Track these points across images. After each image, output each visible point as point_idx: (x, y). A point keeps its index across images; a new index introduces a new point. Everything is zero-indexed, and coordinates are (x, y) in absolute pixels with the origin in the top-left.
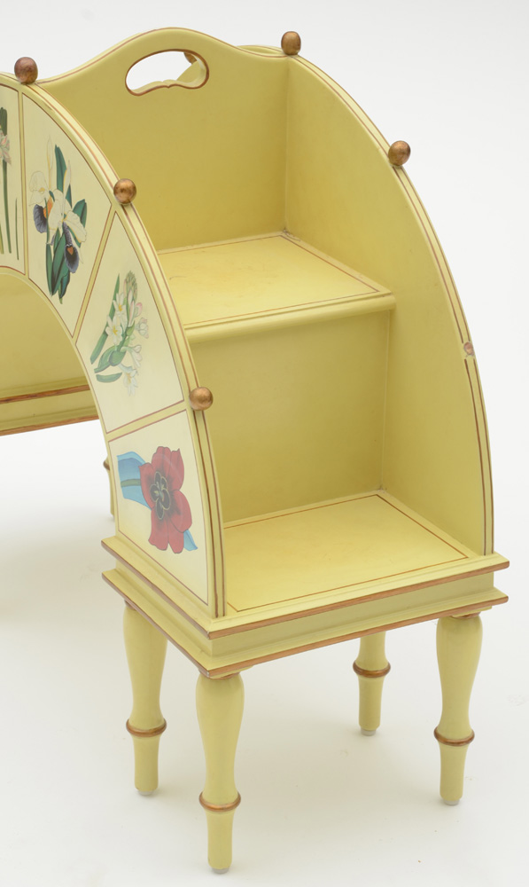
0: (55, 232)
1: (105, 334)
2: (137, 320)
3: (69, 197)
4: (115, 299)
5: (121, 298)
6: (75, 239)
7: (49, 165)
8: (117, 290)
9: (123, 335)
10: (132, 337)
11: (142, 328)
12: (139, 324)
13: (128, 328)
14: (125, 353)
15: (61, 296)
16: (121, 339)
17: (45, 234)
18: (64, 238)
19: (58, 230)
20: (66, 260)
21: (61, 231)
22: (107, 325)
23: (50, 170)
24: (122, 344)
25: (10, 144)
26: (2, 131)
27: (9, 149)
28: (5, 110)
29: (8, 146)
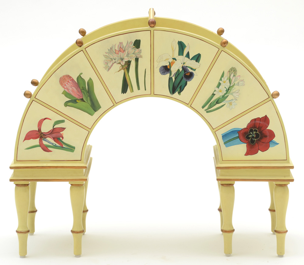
0: (176, 71)
1: (213, 95)
2: (236, 83)
3: (188, 55)
4: (221, 80)
5: (225, 78)
6: (192, 69)
7: (172, 49)
8: (222, 76)
9: (226, 91)
10: (233, 89)
11: (240, 83)
12: (238, 83)
13: (230, 87)
14: (228, 96)
15: (179, 93)
16: (225, 92)
17: (168, 75)
18: (183, 71)
19: (178, 70)
20: (184, 78)
21: (181, 70)
22: (215, 91)
23: (173, 51)
24: (226, 94)
25: (142, 51)
26: (135, 48)
27: (141, 53)
28: (139, 40)
29: (140, 52)
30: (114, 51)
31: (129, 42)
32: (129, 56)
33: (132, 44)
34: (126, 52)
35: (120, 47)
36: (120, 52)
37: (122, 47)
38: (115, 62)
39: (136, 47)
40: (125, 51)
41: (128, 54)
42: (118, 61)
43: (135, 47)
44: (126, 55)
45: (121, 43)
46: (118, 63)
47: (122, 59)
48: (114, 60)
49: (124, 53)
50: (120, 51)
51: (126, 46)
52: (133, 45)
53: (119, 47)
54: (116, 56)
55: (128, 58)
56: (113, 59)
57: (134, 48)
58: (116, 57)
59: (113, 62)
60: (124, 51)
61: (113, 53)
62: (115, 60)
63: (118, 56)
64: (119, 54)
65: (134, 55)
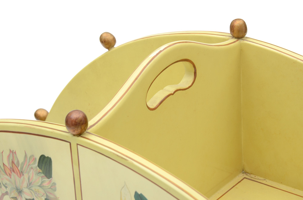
25: (57, 186)
26: (43, 175)
27: (55, 190)
28: (48, 157)
29: (53, 187)
30: (3, 168)
31: (28, 156)
32: (33, 188)
33: (34, 164)
34: (26, 176)
35: (13, 162)
36: (13, 173)
37: (15, 162)
38: (7, 193)
39: (43, 173)
40: (23, 175)
41: (30, 184)
42: (13, 194)
43: (41, 171)
44: (25, 185)
45: (13, 153)
46: (13, 198)
47: (20, 192)
48: (3, 187)
49: (22, 178)
50: (14, 171)
51: (23, 164)
52: (39, 166)
53: (11, 161)
54: (7, 179)
55: (31, 193)
56: (2, 184)
57: (40, 173)
58: (8, 182)
59: (4, 192)
60: (21, 174)
61: (1, 170)
62: (6, 187)
63: (10, 181)
64: (12, 177)
65: (41, 191)
